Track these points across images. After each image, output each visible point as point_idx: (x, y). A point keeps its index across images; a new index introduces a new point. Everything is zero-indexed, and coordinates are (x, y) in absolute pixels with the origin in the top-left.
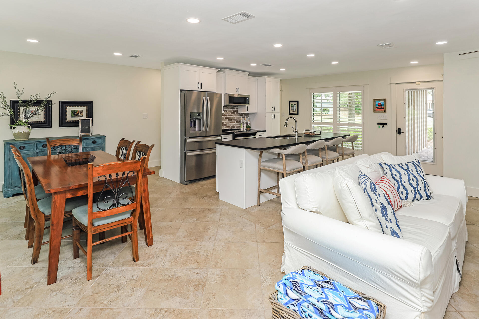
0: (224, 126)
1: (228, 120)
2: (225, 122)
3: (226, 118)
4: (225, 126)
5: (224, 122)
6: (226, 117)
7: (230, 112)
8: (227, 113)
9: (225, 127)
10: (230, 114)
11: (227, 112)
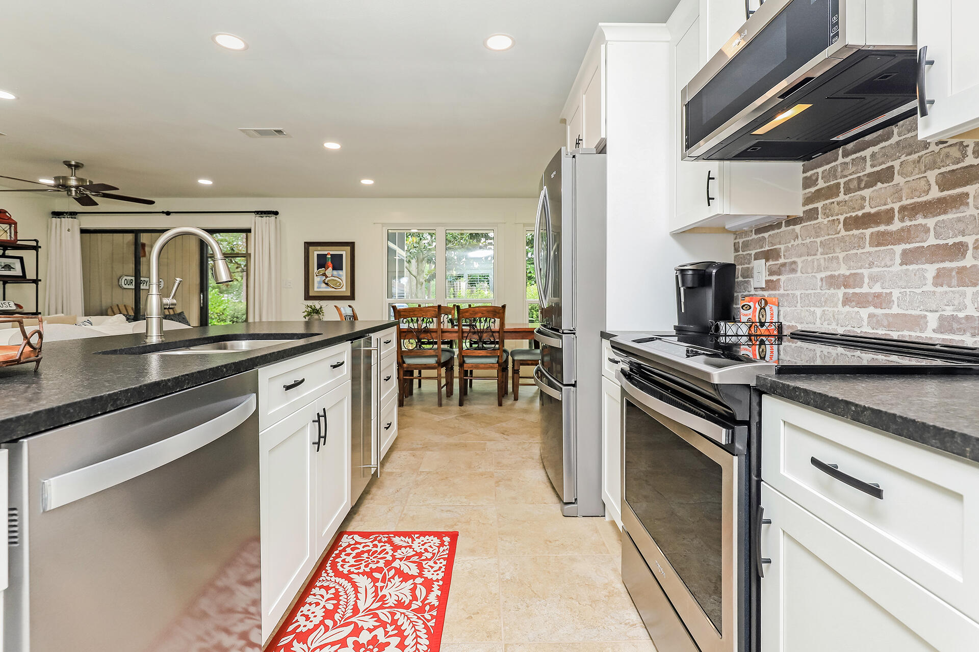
0: (864, 313)
1: (908, 258)
2: (874, 279)
3: (881, 240)
4: (871, 310)
5: (866, 272)
6: (882, 228)
7: (932, 175)
8: (898, 191)
9: (871, 316)
10: (935, 193)
11: (898, 179)
